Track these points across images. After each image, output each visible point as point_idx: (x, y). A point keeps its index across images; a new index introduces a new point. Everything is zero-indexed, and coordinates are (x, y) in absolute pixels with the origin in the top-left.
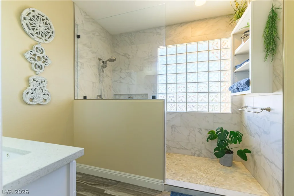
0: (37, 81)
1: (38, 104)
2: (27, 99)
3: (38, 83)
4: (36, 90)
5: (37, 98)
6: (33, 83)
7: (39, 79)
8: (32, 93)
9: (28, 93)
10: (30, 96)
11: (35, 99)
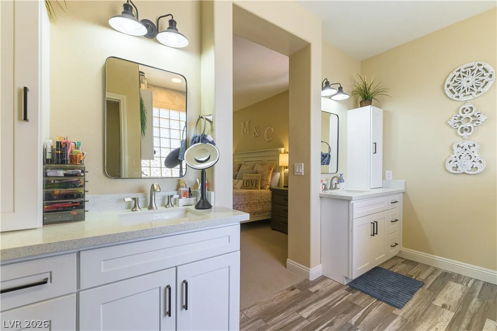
0: (462, 147)
1: (464, 173)
2: (450, 167)
3: (464, 148)
4: (461, 157)
5: (462, 166)
6: (456, 150)
7: (466, 144)
8: (456, 161)
9: (451, 161)
10: (453, 164)
11: (459, 167)
